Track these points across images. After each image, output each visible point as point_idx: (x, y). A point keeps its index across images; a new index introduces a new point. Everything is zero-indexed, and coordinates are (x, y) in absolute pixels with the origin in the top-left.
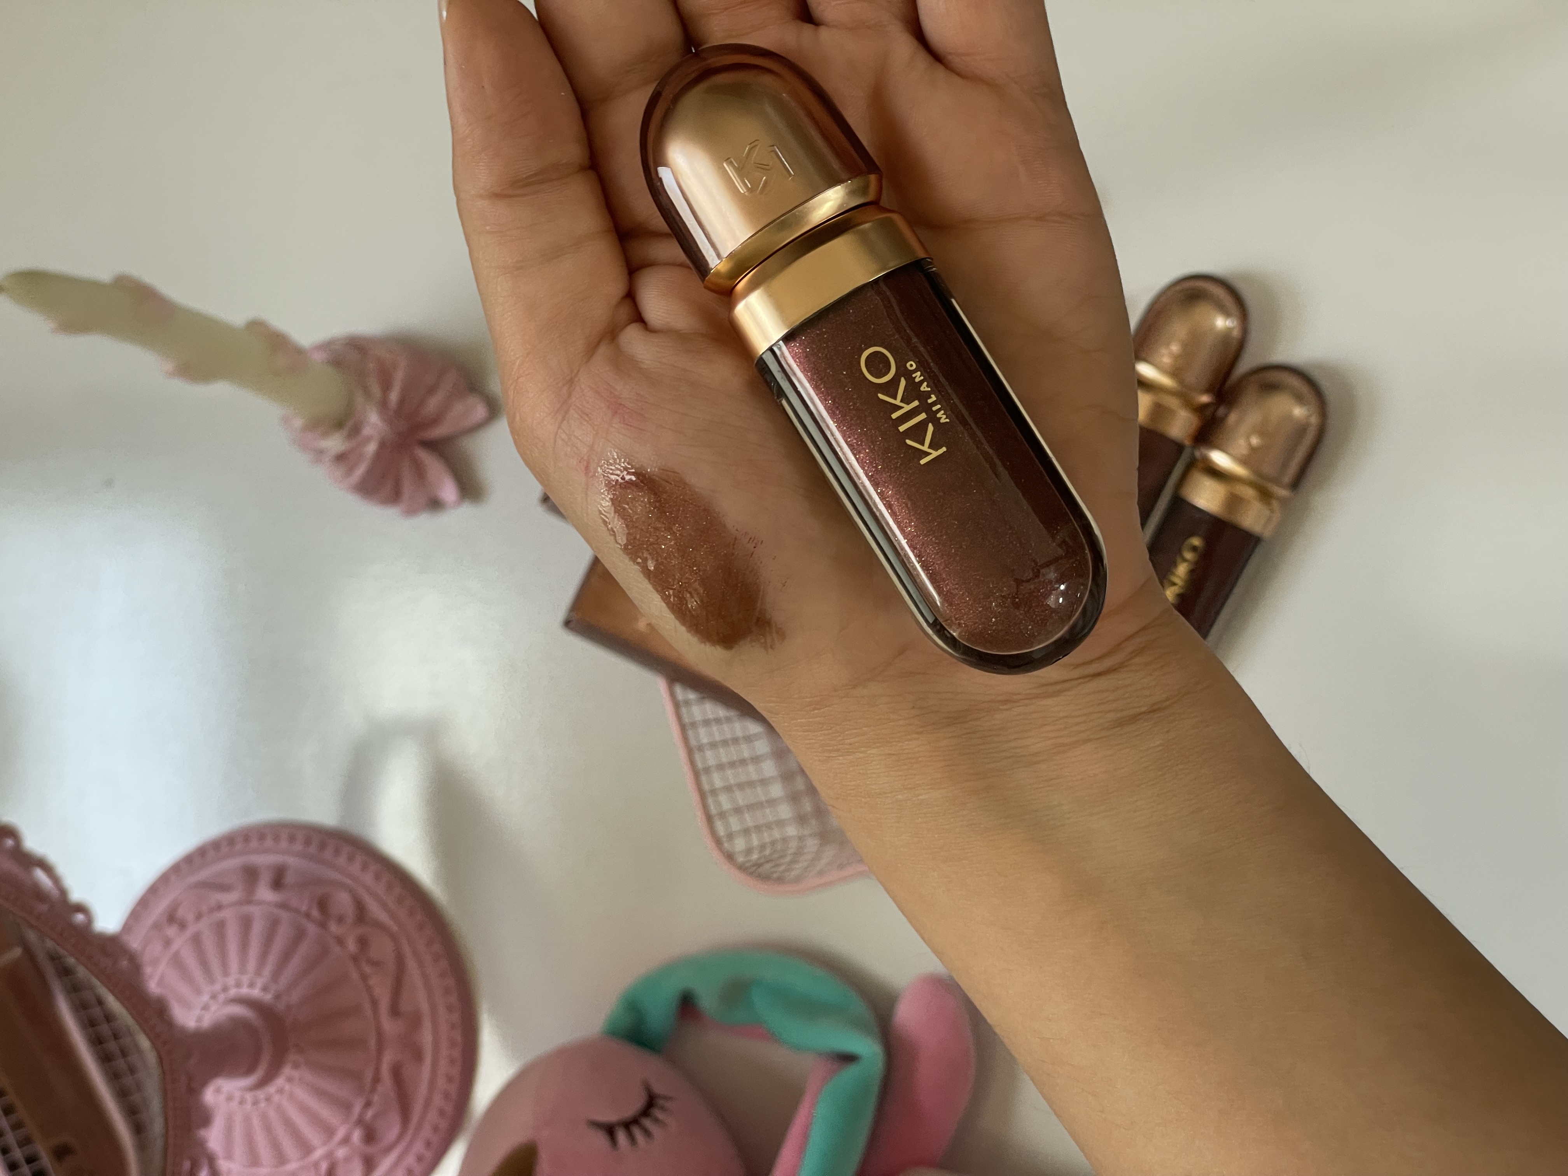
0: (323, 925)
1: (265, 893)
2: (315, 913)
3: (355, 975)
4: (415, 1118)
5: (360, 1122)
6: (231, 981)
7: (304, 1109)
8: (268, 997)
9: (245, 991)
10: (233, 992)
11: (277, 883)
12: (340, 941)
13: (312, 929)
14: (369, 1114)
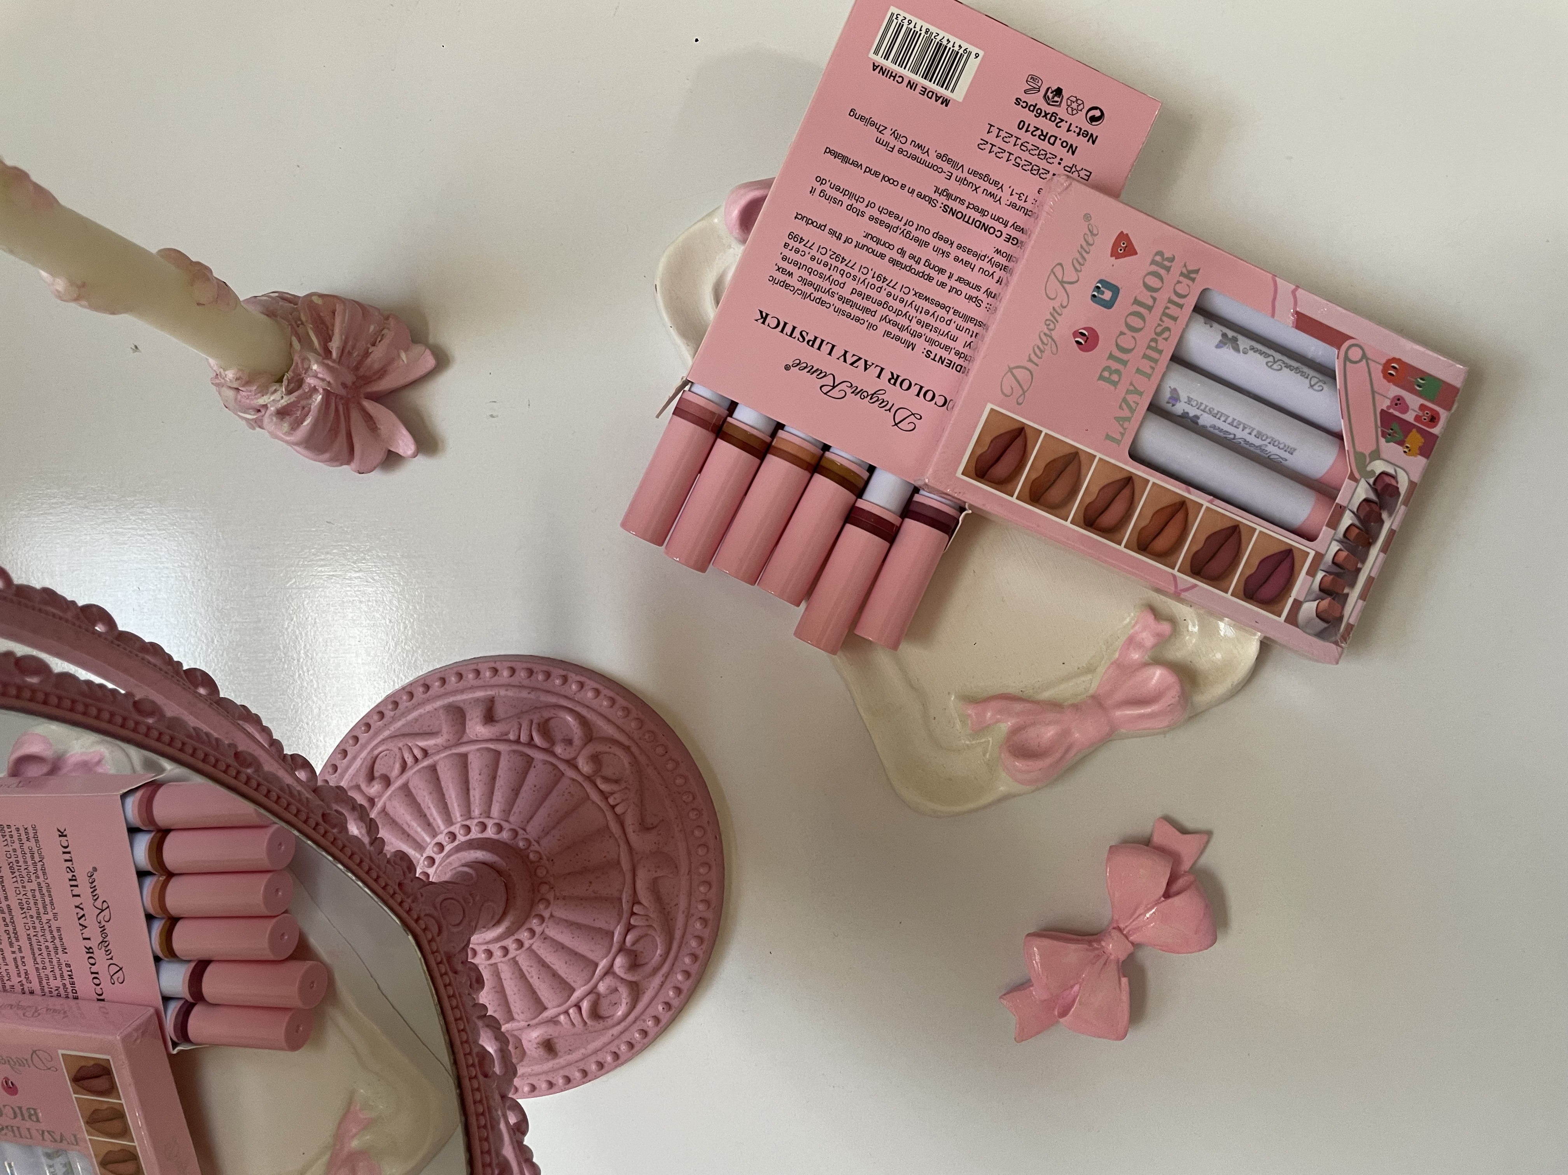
0: (550, 751)
1: (477, 729)
2: (537, 740)
3: (595, 796)
4: (678, 934)
5: (621, 949)
6: (456, 829)
7: (560, 947)
8: (505, 836)
9: (475, 834)
10: (461, 838)
11: (489, 718)
12: (572, 763)
13: (538, 755)
14: (629, 938)
